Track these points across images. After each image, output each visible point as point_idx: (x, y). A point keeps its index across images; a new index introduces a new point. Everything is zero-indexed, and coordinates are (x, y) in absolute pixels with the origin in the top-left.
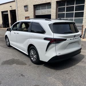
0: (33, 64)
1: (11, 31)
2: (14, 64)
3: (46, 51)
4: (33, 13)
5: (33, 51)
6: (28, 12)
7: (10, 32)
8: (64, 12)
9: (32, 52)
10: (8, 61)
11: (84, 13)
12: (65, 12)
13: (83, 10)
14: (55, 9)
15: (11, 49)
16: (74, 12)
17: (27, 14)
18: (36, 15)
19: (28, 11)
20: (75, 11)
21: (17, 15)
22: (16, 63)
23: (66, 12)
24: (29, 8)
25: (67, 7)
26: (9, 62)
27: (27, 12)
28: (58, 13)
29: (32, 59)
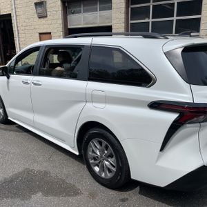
0: (102, 188)
1: (12, 76)
2: (35, 193)
3: (162, 149)
4: (60, 21)
5: (100, 143)
6: (46, 19)
7: (8, 78)
8: (146, 20)
9: (96, 149)
10: (11, 181)
11: (202, 22)
12: (151, 20)
13: (199, 13)
14: (123, 10)
15: (10, 130)
16: (175, 18)
17: (43, 25)
18: (69, 27)
19: (46, 17)
20: (177, 16)
21: (15, 29)
22: (40, 188)
23: (153, 18)
24: (48, 10)
25: (154, 6)
26: (14, 184)
27: (43, 21)
28: (130, 22)
29: (97, 169)
